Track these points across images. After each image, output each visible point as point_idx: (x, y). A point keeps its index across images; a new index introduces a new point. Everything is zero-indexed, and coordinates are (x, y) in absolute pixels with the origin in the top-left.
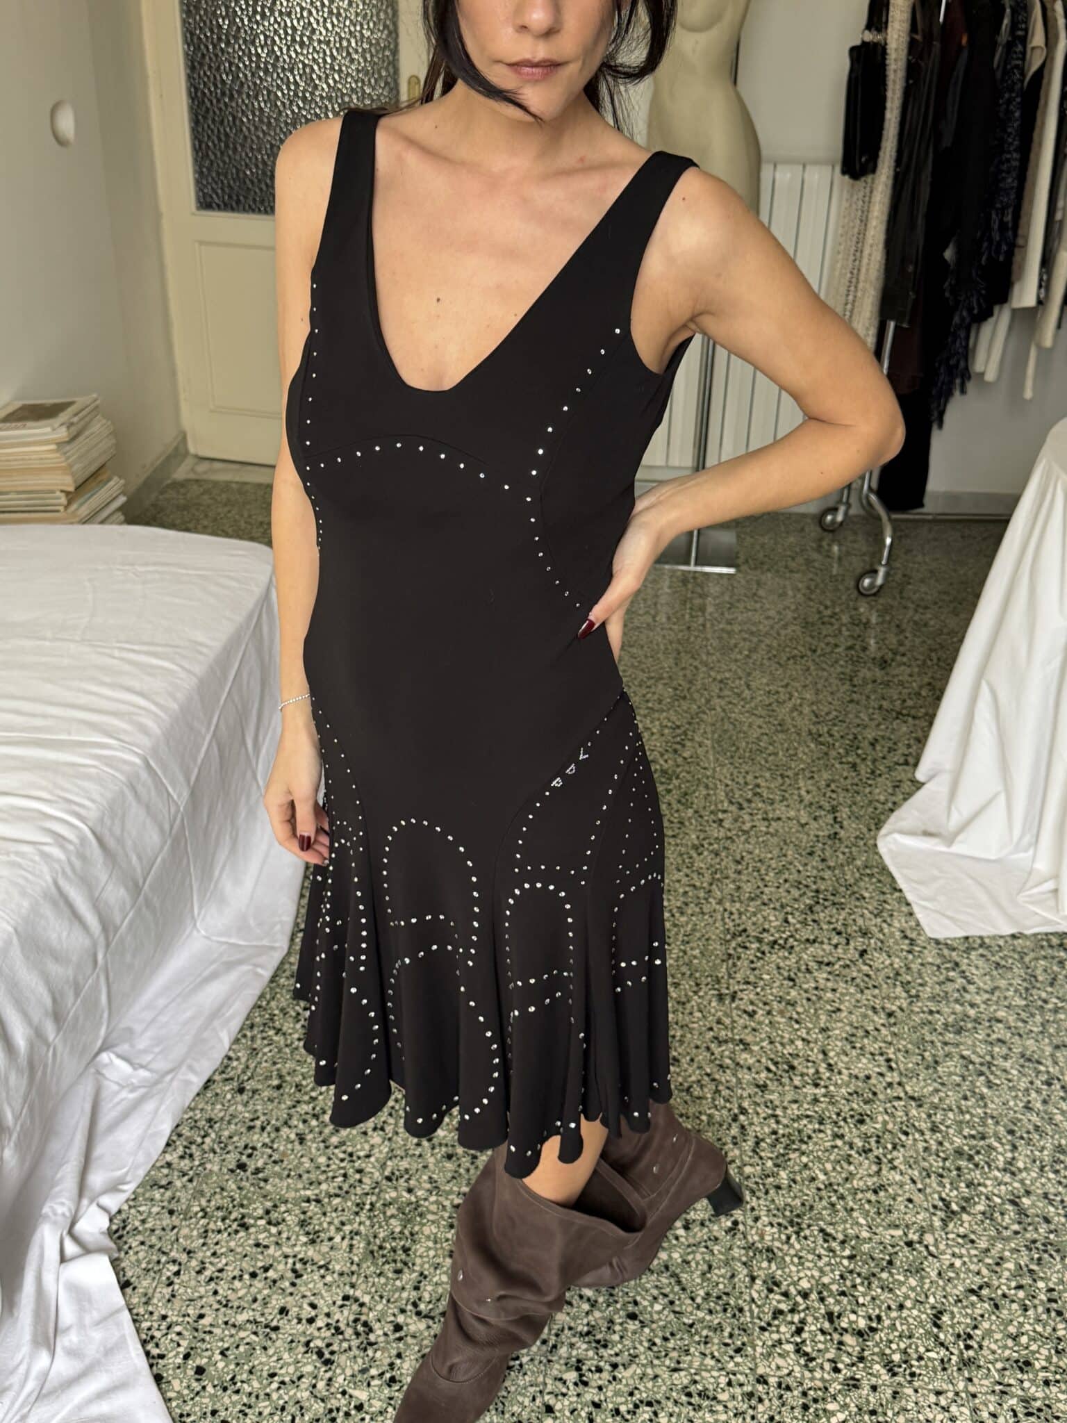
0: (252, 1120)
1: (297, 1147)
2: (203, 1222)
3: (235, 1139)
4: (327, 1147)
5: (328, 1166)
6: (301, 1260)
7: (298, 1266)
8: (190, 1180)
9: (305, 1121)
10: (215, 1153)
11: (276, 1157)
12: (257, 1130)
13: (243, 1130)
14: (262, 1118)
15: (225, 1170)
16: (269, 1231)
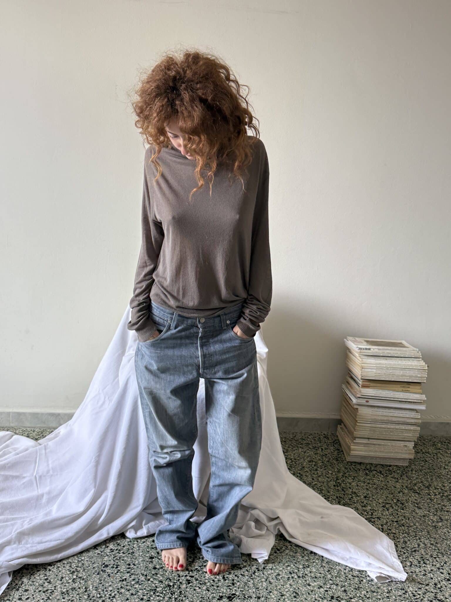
0: (134, 564)
1: (118, 580)
2: (76, 561)
3: (123, 562)
4: (118, 589)
5: (107, 591)
6: (53, 591)
7: (50, 591)
8: (98, 554)
9: (134, 580)
10: (114, 558)
11: (112, 575)
12: (128, 567)
13: (128, 563)
14: (135, 567)
15: (103, 562)
16: (70, 579)
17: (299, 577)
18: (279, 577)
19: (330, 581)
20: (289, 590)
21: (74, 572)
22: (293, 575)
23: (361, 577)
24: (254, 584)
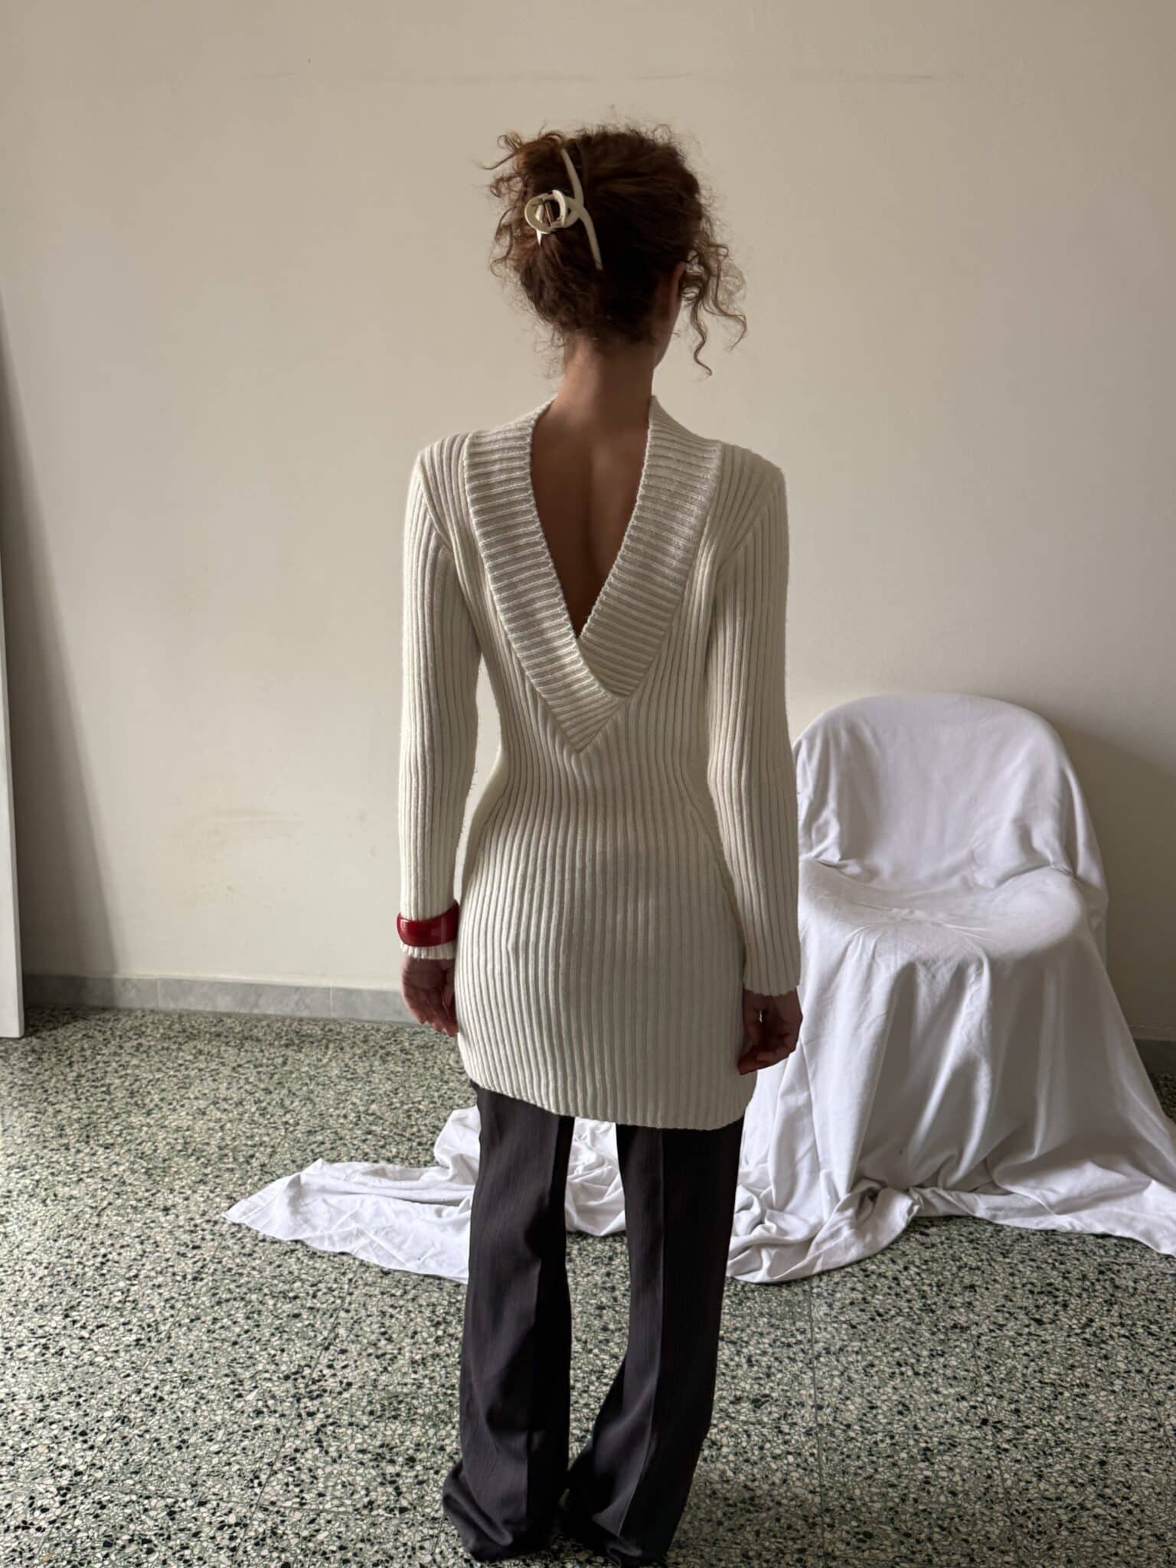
17: (917, 1374)
18: (873, 1371)
19: (987, 1389)
20: (889, 1399)
21: (439, 1323)
22: (903, 1369)
23: (1060, 1386)
24: (813, 1379)
